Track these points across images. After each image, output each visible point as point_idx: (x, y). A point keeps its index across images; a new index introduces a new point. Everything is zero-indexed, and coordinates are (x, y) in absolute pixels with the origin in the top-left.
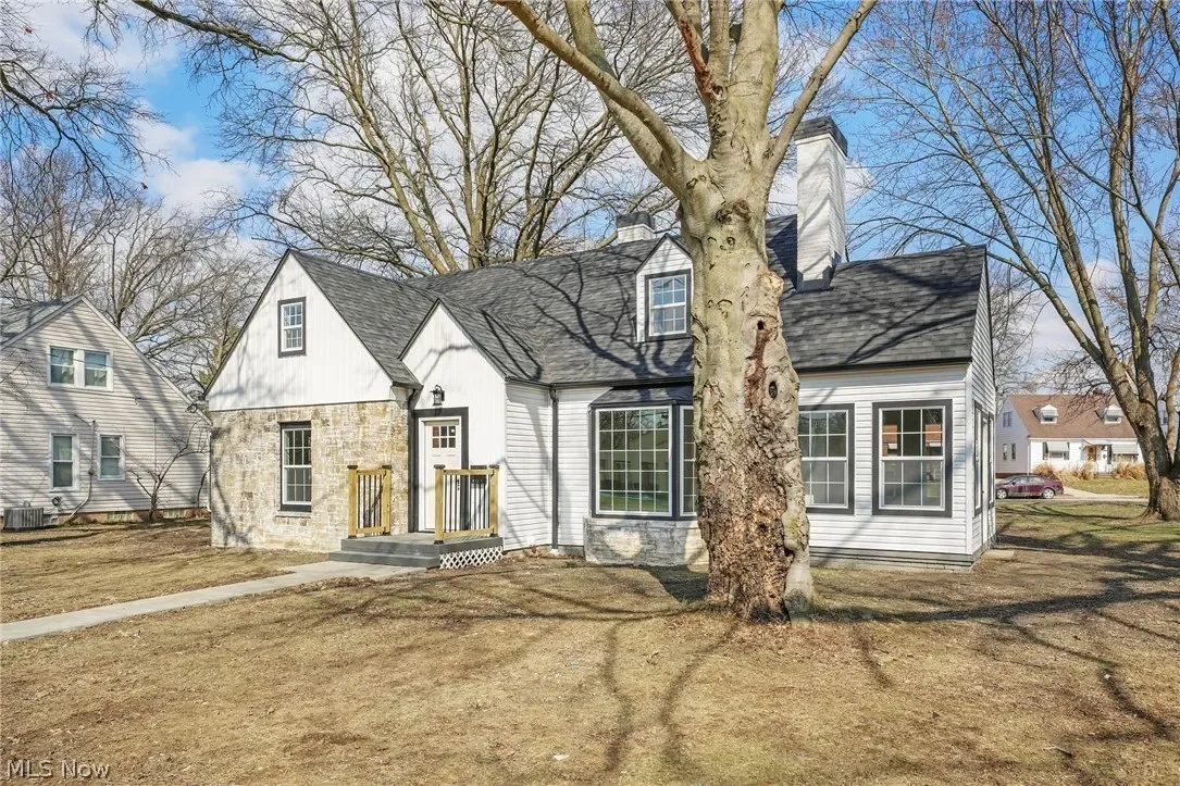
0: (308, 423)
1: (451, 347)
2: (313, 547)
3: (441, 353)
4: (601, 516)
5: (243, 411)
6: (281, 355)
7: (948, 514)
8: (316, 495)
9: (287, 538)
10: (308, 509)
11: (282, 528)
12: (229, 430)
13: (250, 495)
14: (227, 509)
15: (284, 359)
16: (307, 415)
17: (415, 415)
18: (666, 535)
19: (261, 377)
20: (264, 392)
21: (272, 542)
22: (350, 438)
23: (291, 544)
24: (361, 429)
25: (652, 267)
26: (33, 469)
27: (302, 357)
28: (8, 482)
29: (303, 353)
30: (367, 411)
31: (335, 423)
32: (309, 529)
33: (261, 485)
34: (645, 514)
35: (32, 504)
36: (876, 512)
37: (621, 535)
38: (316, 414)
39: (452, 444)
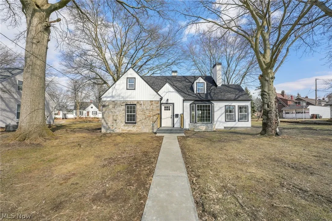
0: (136, 105)
1: (169, 92)
2: (136, 131)
3: (167, 92)
4: (197, 123)
5: (114, 101)
6: (127, 89)
7: (248, 121)
8: (138, 120)
9: (128, 129)
10: (135, 123)
11: (126, 128)
12: (108, 105)
13: (116, 120)
14: (107, 124)
15: (128, 90)
16: (135, 103)
17: (161, 104)
18: (211, 126)
19: (120, 94)
20: (121, 97)
21: (123, 131)
22: (148, 108)
23: (130, 131)
24: (151, 106)
25: (197, 81)
26: (12, 114)
27: (134, 90)
28: (4, 118)
29: (135, 89)
30: (153, 103)
31: (144, 105)
32: (136, 128)
33: (119, 118)
34: (206, 122)
35: (11, 124)
36: (239, 121)
37: (202, 126)
38: (138, 103)
39: (169, 110)
